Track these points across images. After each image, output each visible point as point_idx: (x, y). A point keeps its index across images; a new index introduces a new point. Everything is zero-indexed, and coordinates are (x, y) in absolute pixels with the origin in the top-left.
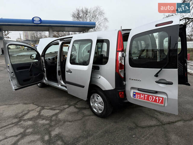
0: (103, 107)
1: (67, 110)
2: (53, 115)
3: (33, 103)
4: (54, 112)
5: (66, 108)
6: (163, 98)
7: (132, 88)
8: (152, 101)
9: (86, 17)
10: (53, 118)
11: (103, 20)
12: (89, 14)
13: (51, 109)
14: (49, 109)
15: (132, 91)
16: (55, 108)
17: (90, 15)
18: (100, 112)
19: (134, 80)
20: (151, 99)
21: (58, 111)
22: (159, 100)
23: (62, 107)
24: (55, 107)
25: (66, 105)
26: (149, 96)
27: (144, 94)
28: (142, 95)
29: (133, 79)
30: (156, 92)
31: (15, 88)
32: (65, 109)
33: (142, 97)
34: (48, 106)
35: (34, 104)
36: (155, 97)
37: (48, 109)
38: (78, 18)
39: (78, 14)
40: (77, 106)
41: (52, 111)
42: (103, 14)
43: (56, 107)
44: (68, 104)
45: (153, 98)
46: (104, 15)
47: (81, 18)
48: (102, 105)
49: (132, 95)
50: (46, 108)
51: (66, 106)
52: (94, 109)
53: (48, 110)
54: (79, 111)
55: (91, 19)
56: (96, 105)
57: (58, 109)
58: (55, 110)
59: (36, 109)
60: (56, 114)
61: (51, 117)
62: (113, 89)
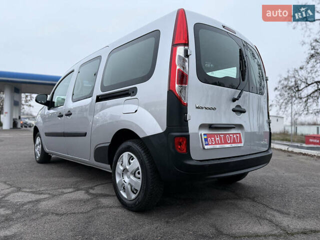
0: (140, 181)
2: (29, 202)
3: (5, 182)
4: (34, 197)
5: (67, 193)
10: (26, 206)
13: (34, 192)
14: (31, 192)
16: (43, 192)
18: (133, 196)
21: (46, 196)
23: (61, 191)
25: (71, 188)
32: (63, 193)
34: (30, 188)
35: (6, 184)
37: (28, 192)
40: (91, 191)
41: (33, 195)
43: (47, 190)
44: (74, 188)
48: (139, 178)
51: (70, 190)
52: (122, 192)
53: (26, 194)
54: (92, 199)
56: (126, 179)
57: (49, 194)
59: (3, 190)
60: (38, 201)
61: (23, 205)
62: (162, 131)
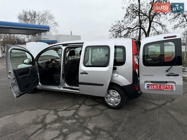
0: (120, 100)
3: (40, 108)
6: (172, 85)
7: (146, 82)
8: (163, 89)
9: (34, 20)
11: (53, 24)
12: (37, 17)
14: (64, 110)
15: (146, 84)
16: (69, 109)
17: (39, 18)
18: (116, 105)
19: (148, 75)
20: (162, 88)
22: (169, 87)
24: (67, 109)
25: (76, 104)
26: (161, 85)
27: (157, 85)
28: (155, 86)
29: (146, 75)
30: (167, 82)
31: (16, 95)
32: (78, 108)
33: (155, 87)
35: (42, 109)
36: (166, 86)
38: (25, 20)
39: (25, 16)
40: (87, 104)
42: (52, 18)
45: (164, 87)
46: (54, 19)
47: (29, 21)
48: (119, 98)
49: (146, 87)
50: (59, 110)
51: (78, 106)
52: (109, 103)
53: (64, 112)
54: (93, 107)
55: (40, 22)
57: (73, 109)
59: (49, 112)
62: (130, 84)
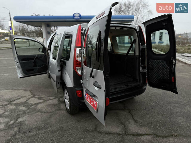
0: (69, 103)
1: (50, 101)
2: (35, 104)
4: (38, 101)
5: (51, 100)
9: (128, 10)
10: (33, 106)
11: (147, 13)
12: (132, 7)
13: (38, 98)
18: (68, 108)
21: (42, 101)
23: (49, 98)
25: (53, 96)
30: (94, 96)
31: (20, 76)
34: (38, 96)
37: (36, 98)
38: (119, 12)
39: (120, 8)
41: (38, 100)
42: (147, 6)
43: (44, 97)
44: (55, 96)
47: (123, 12)
51: (53, 98)
52: (66, 105)
55: (133, 12)
57: (44, 99)
58: (40, 99)
60: (38, 104)
61: (32, 105)
62: (72, 86)
